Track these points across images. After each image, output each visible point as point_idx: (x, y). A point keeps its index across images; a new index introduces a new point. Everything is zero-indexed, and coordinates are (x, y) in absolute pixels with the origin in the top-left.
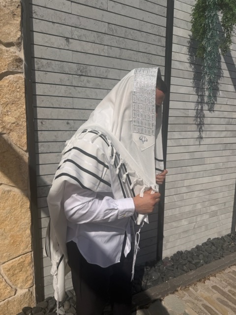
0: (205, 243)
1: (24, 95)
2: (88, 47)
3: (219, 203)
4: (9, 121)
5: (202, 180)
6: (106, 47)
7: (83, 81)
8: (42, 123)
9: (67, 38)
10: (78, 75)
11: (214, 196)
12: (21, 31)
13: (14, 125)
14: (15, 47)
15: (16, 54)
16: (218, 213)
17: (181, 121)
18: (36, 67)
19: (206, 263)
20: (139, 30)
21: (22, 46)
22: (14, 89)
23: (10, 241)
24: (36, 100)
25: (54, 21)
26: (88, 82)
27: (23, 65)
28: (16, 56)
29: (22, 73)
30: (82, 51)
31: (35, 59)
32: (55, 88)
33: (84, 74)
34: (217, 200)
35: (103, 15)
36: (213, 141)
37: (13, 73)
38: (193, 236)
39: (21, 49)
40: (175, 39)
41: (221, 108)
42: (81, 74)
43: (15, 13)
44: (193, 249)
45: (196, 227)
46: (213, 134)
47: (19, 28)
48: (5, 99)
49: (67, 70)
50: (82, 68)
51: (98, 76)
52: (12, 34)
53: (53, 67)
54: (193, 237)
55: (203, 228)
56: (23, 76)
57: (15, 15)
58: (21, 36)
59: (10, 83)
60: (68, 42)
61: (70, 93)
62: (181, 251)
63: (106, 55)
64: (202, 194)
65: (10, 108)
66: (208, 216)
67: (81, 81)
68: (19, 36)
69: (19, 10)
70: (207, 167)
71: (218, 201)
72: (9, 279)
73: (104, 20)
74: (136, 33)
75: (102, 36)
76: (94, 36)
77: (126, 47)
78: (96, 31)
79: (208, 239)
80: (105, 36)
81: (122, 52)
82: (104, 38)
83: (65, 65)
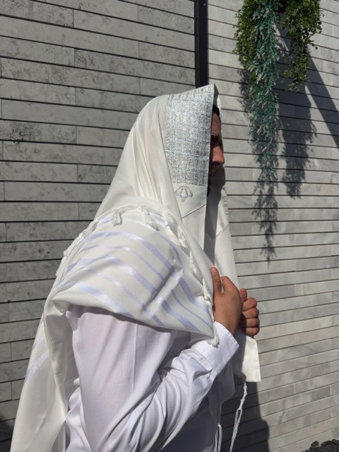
2: (35, 91)
3: (332, 370)
6: (72, 90)
7: (26, 150)
10: (14, 141)
16: (331, 391)
20: (138, 59)
26: (35, 152)
30: (23, 99)
33: (26, 138)
34: (326, 364)
35: (64, 36)
36: (309, 252)
40: (212, 71)
41: (319, 190)
42: (20, 138)
45: (284, 420)
46: (308, 239)
50: (22, 128)
51: (57, 141)
55: (301, 421)
63: (73, 103)
64: (292, 355)
66: (309, 398)
67: (22, 152)
70: (301, 302)
71: (329, 366)
73: (66, 43)
74: (133, 63)
75: (62, 71)
76: (46, 71)
77: (112, 88)
78: (51, 62)
79: (312, 445)
80: (69, 70)
81: (106, 97)
82: (67, 73)
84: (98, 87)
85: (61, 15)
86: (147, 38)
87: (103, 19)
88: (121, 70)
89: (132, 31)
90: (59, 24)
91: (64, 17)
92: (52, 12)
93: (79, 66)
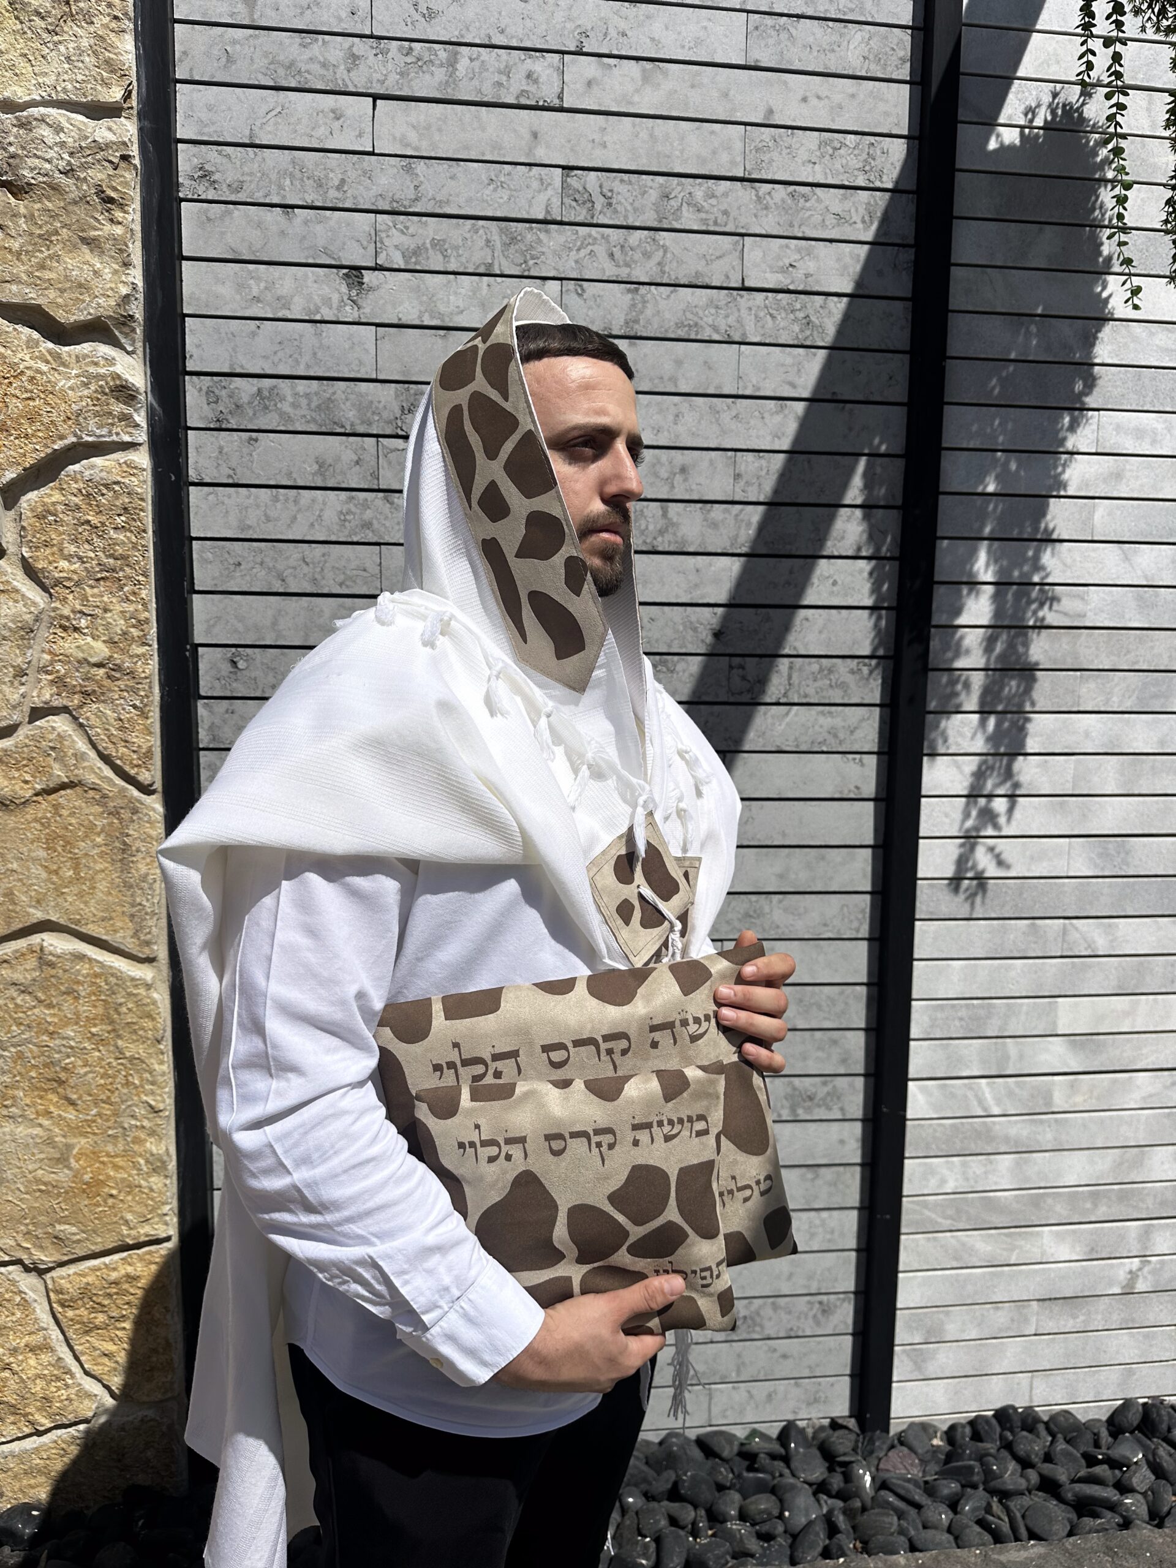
2: (459, 299)
4: (81, 656)
8: (233, 662)
9: (352, 268)
13: (103, 671)
15: (114, 369)
20: (742, 180)
23: (80, 1174)
25: (291, 201)
27: (143, 411)
28: (112, 376)
29: (140, 445)
31: (206, 380)
35: (535, 135)
37: (100, 449)
39: (137, 342)
43: (109, 192)
48: (64, 563)
49: (350, 416)
52: (98, 282)
53: (286, 407)
56: (142, 459)
57: (111, 200)
59: (89, 495)
60: (360, 284)
61: (367, 525)
65: (85, 600)
68: (124, 290)
69: (126, 177)
73: (541, 154)
74: (725, 194)
75: (529, 237)
76: (488, 241)
77: (663, 272)
78: (499, 214)
80: (547, 231)
81: (644, 302)
82: (539, 241)
83: (340, 395)
84: (623, 273)
86: (770, 112)
87: (644, 70)
88: (689, 219)
89: (727, 94)
90: (524, 101)
91: (536, 81)
92: (507, 72)
93: (572, 219)
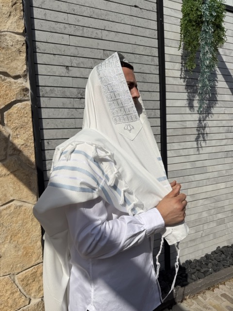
0: (214, 251)
1: (31, 119)
3: (226, 210)
4: (18, 143)
5: (205, 189)
8: (48, 143)
9: (67, 66)
10: (79, 98)
11: (220, 204)
12: (26, 64)
13: (23, 146)
14: (22, 79)
15: (23, 85)
16: (226, 221)
17: (180, 132)
18: (41, 94)
19: (215, 271)
20: (132, 53)
21: (28, 77)
22: (22, 115)
23: (23, 252)
24: (42, 123)
25: (55, 53)
27: (30, 93)
28: (23, 86)
29: (29, 100)
31: (40, 87)
32: (59, 111)
35: (98, 44)
36: (214, 150)
37: (20, 101)
38: (201, 244)
39: (27, 80)
40: (167, 58)
41: (218, 117)
42: (81, 97)
43: (21, 50)
44: (202, 258)
45: (203, 235)
46: (214, 143)
47: (25, 62)
48: (14, 125)
49: (68, 95)
50: (82, 91)
52: (19, 68)
53: (56, 93)
54: (202, 246)
55: (211, 236)
56: (29, 103)
57: (21, 51)
58: (27, 69)
59: (19, 110)
60: (68, 69)
61: (73, 115)
62: (190, 260)
64: (206, 202)
65: (19, 132)
66: (215, 224)
67: (82, 104)
68: (25, 69)
69: (24, 47)
70: (210, 175)
71: (224, 208)
72: (23, 288)
73: (99, 47)
76: (91, 62)
78: (93, 57)
79: (217, 248)
83: (66, 90)
85: (96, 33)
86: (136, 42)
89: (128, 39)
90: (96, 38)
91: (98, 34)
92: (92, 32)
